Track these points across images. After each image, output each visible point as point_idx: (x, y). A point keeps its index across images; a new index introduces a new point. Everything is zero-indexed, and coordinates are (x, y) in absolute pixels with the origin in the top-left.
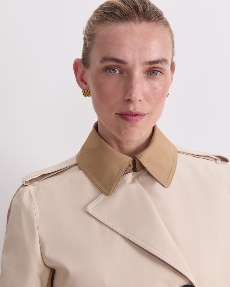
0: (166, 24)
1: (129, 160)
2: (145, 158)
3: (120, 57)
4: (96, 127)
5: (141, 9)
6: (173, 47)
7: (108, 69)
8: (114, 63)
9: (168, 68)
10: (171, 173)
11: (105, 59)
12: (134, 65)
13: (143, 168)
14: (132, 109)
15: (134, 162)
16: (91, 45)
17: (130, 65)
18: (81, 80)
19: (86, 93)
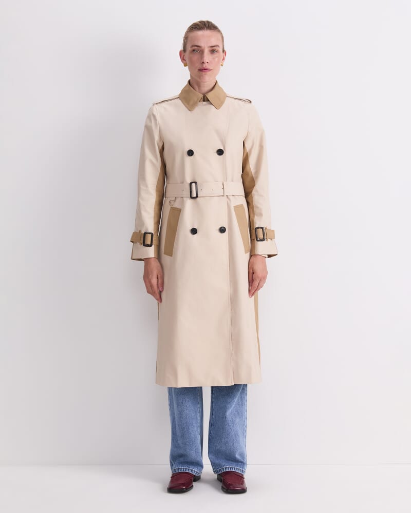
0: (219, 31)
1: (201, 96)
2: (209, 96)
3: (199, 45)
4: (189, 82)
6: (223, 41)
7: (194, 51)
8: (196, 48)
9: (221, 50)
10: (222, 103)
11: (193, 46)
12: (205, 48)
13: (209, 101)
14: (204, 66)
15: (204, 97)
16: (187, 41)
17: (203, 48)
18: (183, 59)
19: (185, 65)
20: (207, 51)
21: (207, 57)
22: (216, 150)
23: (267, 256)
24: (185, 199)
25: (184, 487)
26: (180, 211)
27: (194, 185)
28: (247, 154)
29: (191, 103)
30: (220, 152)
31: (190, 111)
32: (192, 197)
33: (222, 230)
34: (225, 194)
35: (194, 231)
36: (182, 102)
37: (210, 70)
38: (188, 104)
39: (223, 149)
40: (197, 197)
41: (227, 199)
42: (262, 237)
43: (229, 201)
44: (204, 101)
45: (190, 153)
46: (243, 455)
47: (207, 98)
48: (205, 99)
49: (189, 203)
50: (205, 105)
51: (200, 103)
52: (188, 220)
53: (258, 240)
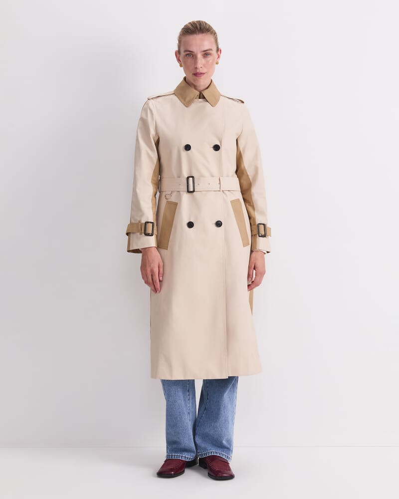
1: (198, 93)
2: (205, 93)
4: (185, 79)
5: (199, 28)
7: (187, 55)
8: (189, 53)
10: (217, 101)
11: (186, 51)
14: (198, 71)
15: (200, 94)
17: (196, 53)
18: (179, 60)
19: (181, 66)
20: (200, 56)
21: (201, 61)
22: (212, 146)
23: (266, 252)
24: (181, 193)
25: (173, 473)
26: (177, 205)
27: (191, 179)
28: (240, 152)
29: (188, 99)
30: (217, 148)
31: (187, 107)
32: (188, 192)
33: (219, 224)
34: (221, 189)
35: (190, 225)
36: (178, 98)
37: (204, 74)
38: (185, 100)
39: (219, 144)
40: (194, 191)
41: (224, 194)
43: (225, 196)
44: (200, 98)
45: (188, 148)
46: (230, 441)
47: (203, 96)
48: (201, 96)
49: (185, 197)
50: (201, 102)
51: (196, 100)
52: (185, 213)
53: (260, 236)
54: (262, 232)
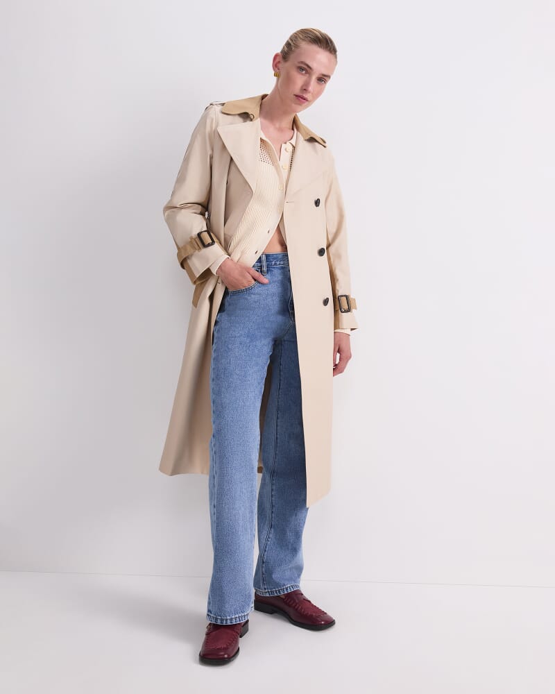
7: (300, 69)
12: (315, 72)
17: (311, 70)
19: (276, 75)
30: (318, 203)
33: (326, 302)
37: (307, 101)
42: (346, 307)
53: (342, 312)
54: (345, 306)
